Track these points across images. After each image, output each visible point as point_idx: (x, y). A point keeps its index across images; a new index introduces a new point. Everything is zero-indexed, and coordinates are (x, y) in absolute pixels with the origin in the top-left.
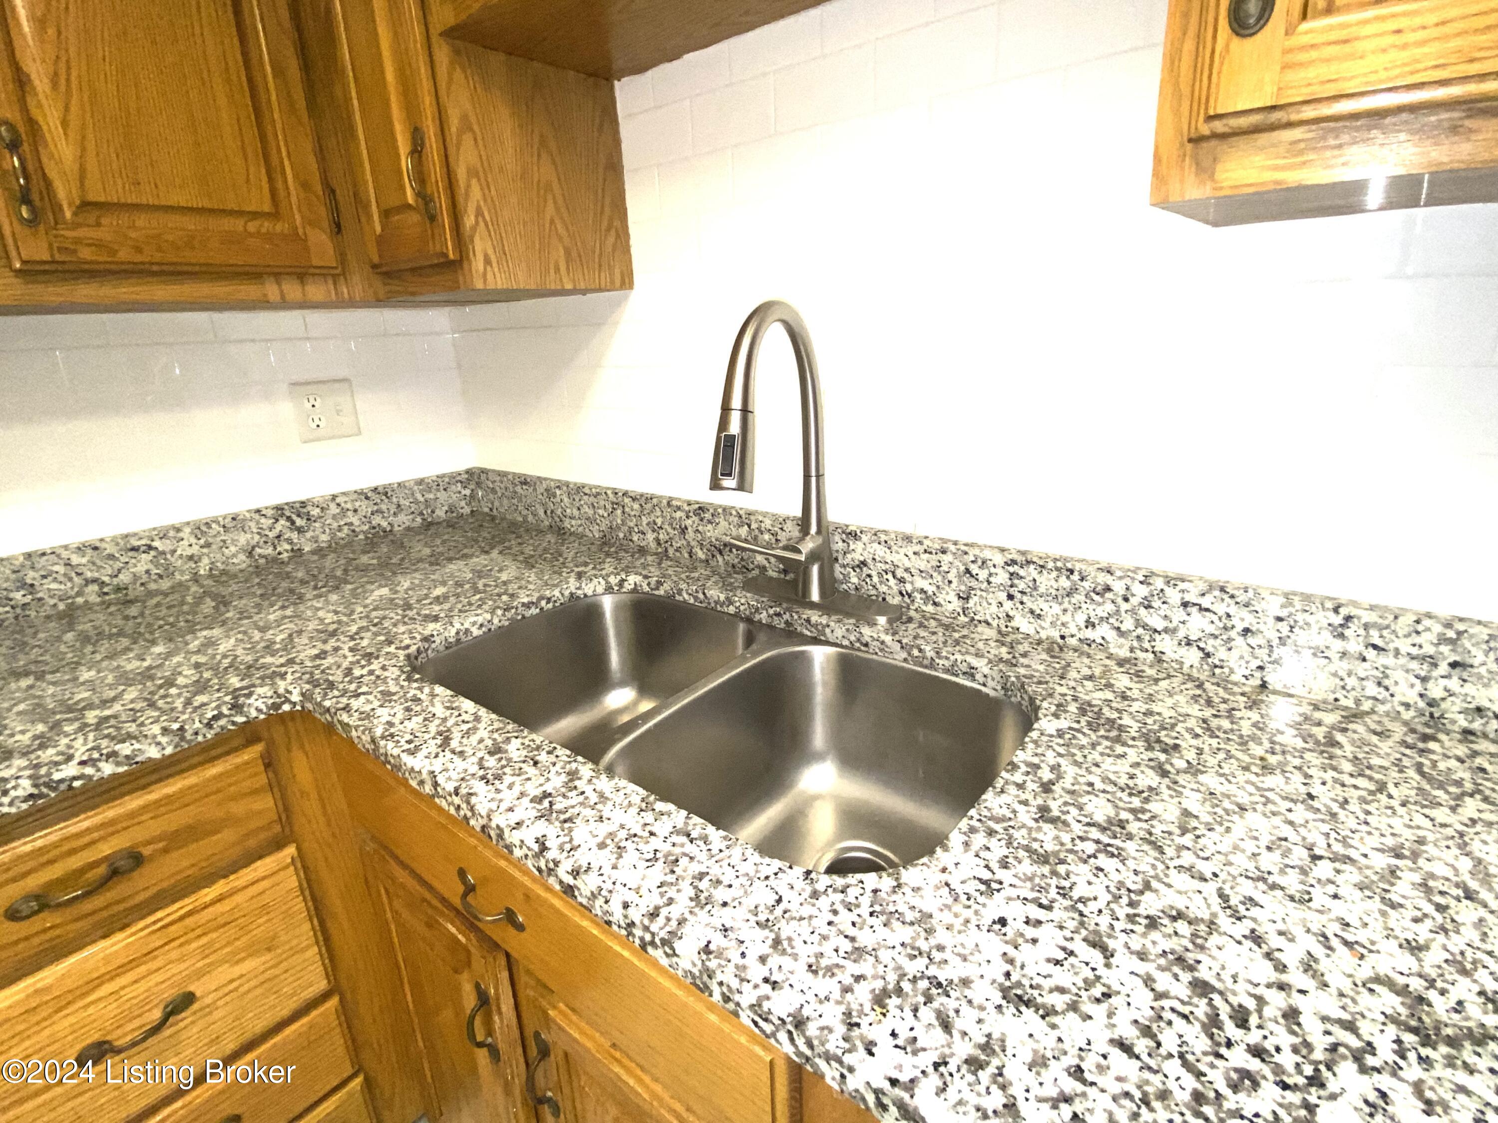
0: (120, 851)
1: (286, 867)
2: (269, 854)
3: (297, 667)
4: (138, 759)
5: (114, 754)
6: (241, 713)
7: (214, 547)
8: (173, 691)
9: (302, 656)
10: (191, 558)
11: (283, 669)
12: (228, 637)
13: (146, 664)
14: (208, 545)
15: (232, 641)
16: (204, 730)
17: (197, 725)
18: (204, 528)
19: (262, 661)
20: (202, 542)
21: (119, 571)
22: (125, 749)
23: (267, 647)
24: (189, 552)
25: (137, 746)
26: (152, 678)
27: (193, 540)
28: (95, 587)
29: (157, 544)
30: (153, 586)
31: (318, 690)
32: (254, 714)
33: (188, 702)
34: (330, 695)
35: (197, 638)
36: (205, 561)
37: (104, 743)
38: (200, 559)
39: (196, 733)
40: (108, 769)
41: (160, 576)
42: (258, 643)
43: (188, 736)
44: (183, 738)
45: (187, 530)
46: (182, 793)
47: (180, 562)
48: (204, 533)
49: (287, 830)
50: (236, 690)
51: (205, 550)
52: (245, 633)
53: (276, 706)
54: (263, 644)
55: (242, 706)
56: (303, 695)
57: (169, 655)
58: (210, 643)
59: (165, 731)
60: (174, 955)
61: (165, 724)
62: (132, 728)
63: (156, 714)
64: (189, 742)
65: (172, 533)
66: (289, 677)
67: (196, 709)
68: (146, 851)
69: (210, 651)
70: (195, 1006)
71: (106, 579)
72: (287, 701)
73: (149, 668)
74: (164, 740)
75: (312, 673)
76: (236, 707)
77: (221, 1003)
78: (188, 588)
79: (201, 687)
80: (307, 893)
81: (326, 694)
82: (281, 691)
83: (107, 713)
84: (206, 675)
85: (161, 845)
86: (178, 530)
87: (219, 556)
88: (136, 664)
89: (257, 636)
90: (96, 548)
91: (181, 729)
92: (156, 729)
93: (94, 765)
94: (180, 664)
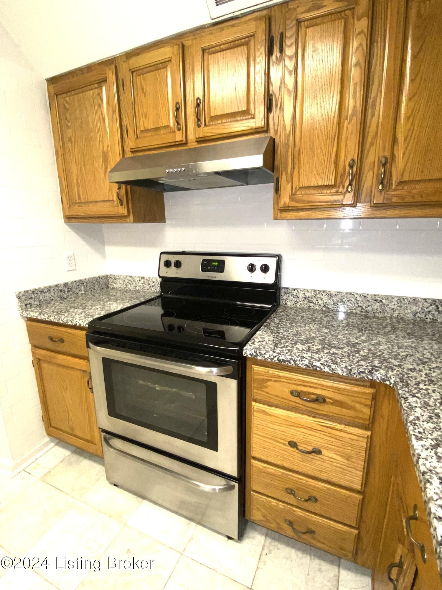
0: (321, 395)
1: (364, 438)
2: (361, 429)
3: (400, 370)
4: (335, 372)
5: (329, 366)
6: (371, 376)
7: (402, 308)
8: (357, 355)
9: (405, 366)
10: (393, 309)
11: (395, 367)
12: (386, 344)
13: (357, 341)
14: (401, 306)
15: (386, 347)
16: (357, 374)
17: (356, 371)
18: (402, 300)
19: (390, 360)
20: (399, 305)
21: (369, 306)
22: (333, 366)
23: (396, 355)
24: (393, 307)
25: (337, 367)
26: (355, 347)
27: (396, 303)
28: (359, 309)
29: (384, 301)
30: (377, 314)
31: (401, 384)
32: (375, 378)
33: (358, 362)
34: (404, 389)
35: (376, 339)
36: (397, 312)
37: (330, 361)
38: (395, 311)
39: (354, 374)
40: (327, 369)
41: (380, 312)
42: (394, 352)
43: (352, 373)
44: (350, 373)
45: (396, 299)
46: (344, 390)
47: (389, 309)
48: (401, 302)
49: (370, 425)
50: (374, 366)
51: (399, 308)
52: (392, 346)
53: (384, 380)
54: (395, 353)
55: (373, 373)
56: (395, 382)
57: (365, 341)
58: (379, 344)
59: (346, 367)
60: (322, 436)
61: (347, 365)
62: (339, 361)
63: (348, 360)
64: (351, 375)
65: (390, 299)
66: (395, 372)
67: (359, 365)
68: (327, 400)
69: (377, 347)
70: (320, 456)
71: (364, 307)
72: (389, 380)
73: (356, 343)
74: (345, 370)
75: (403, 375)
76: (370, 372)
77: (327, 462)
78: (387, 319)
79: (365, 358)
80: (368, 452)
81: (402, 387)
82: (388, 375)
83: (337, 352)
84: (370, 355)
85: (332, 401)
86: (393, 298)
87: (403, 312)
88: (354, 339)
89: (396, 348)
90: (365, 297)
91: (351, 370)
92: (344, 365)
93: (324, 366)
94: (365, 347)
